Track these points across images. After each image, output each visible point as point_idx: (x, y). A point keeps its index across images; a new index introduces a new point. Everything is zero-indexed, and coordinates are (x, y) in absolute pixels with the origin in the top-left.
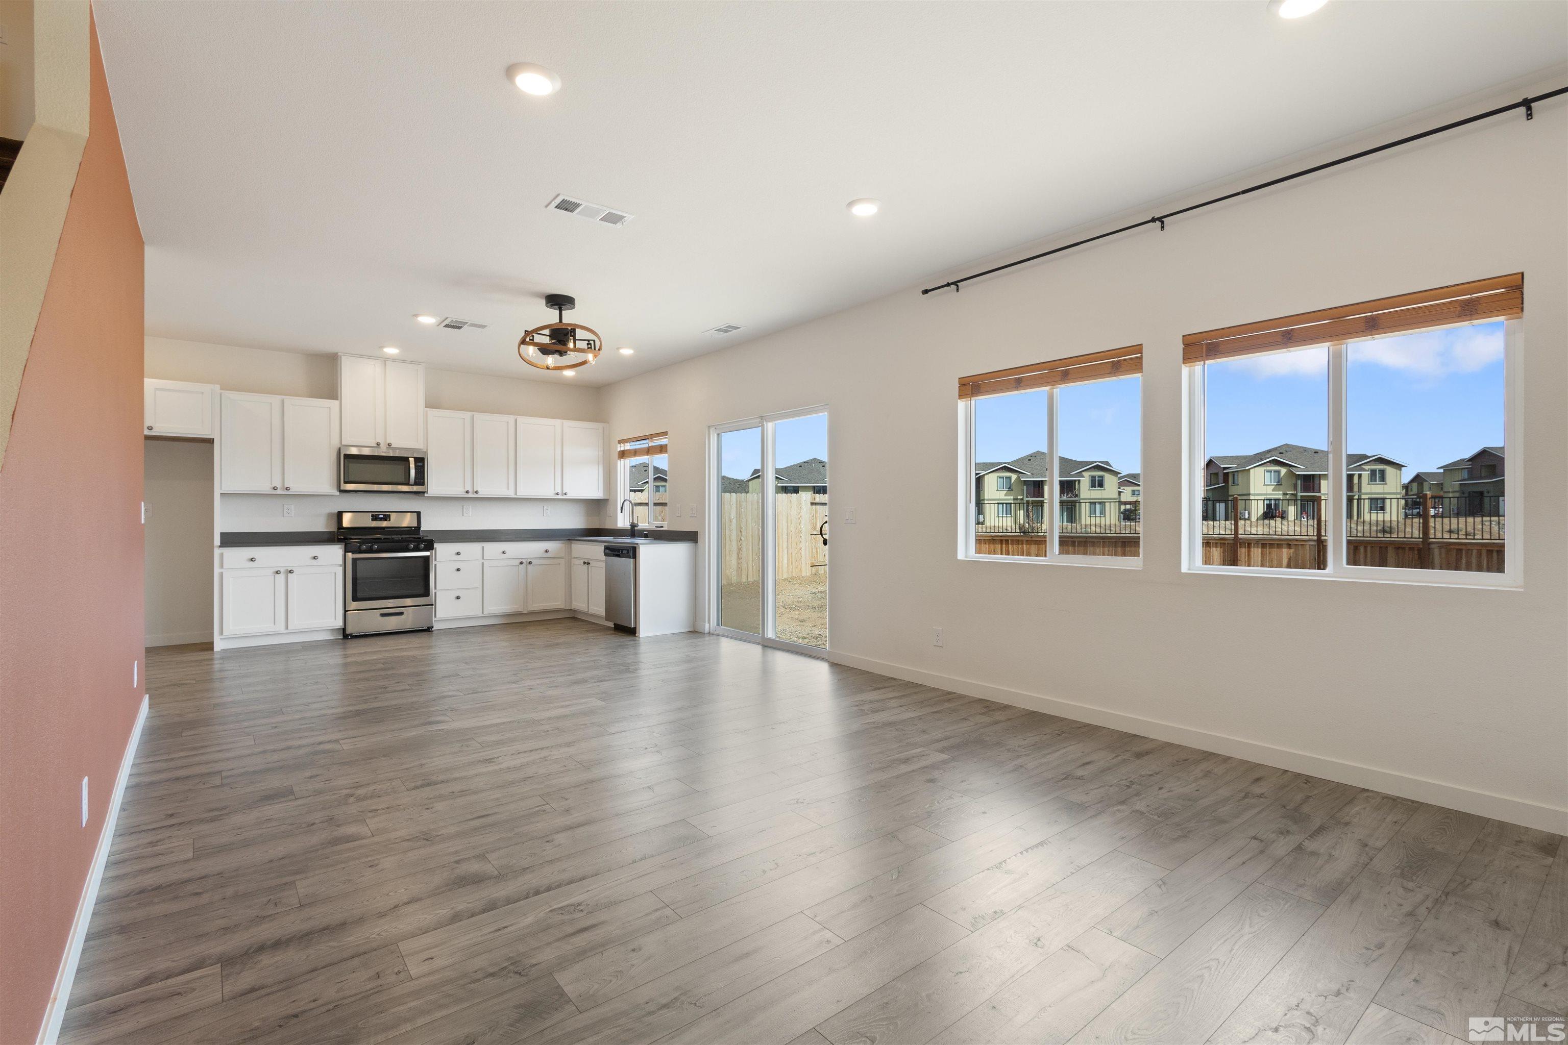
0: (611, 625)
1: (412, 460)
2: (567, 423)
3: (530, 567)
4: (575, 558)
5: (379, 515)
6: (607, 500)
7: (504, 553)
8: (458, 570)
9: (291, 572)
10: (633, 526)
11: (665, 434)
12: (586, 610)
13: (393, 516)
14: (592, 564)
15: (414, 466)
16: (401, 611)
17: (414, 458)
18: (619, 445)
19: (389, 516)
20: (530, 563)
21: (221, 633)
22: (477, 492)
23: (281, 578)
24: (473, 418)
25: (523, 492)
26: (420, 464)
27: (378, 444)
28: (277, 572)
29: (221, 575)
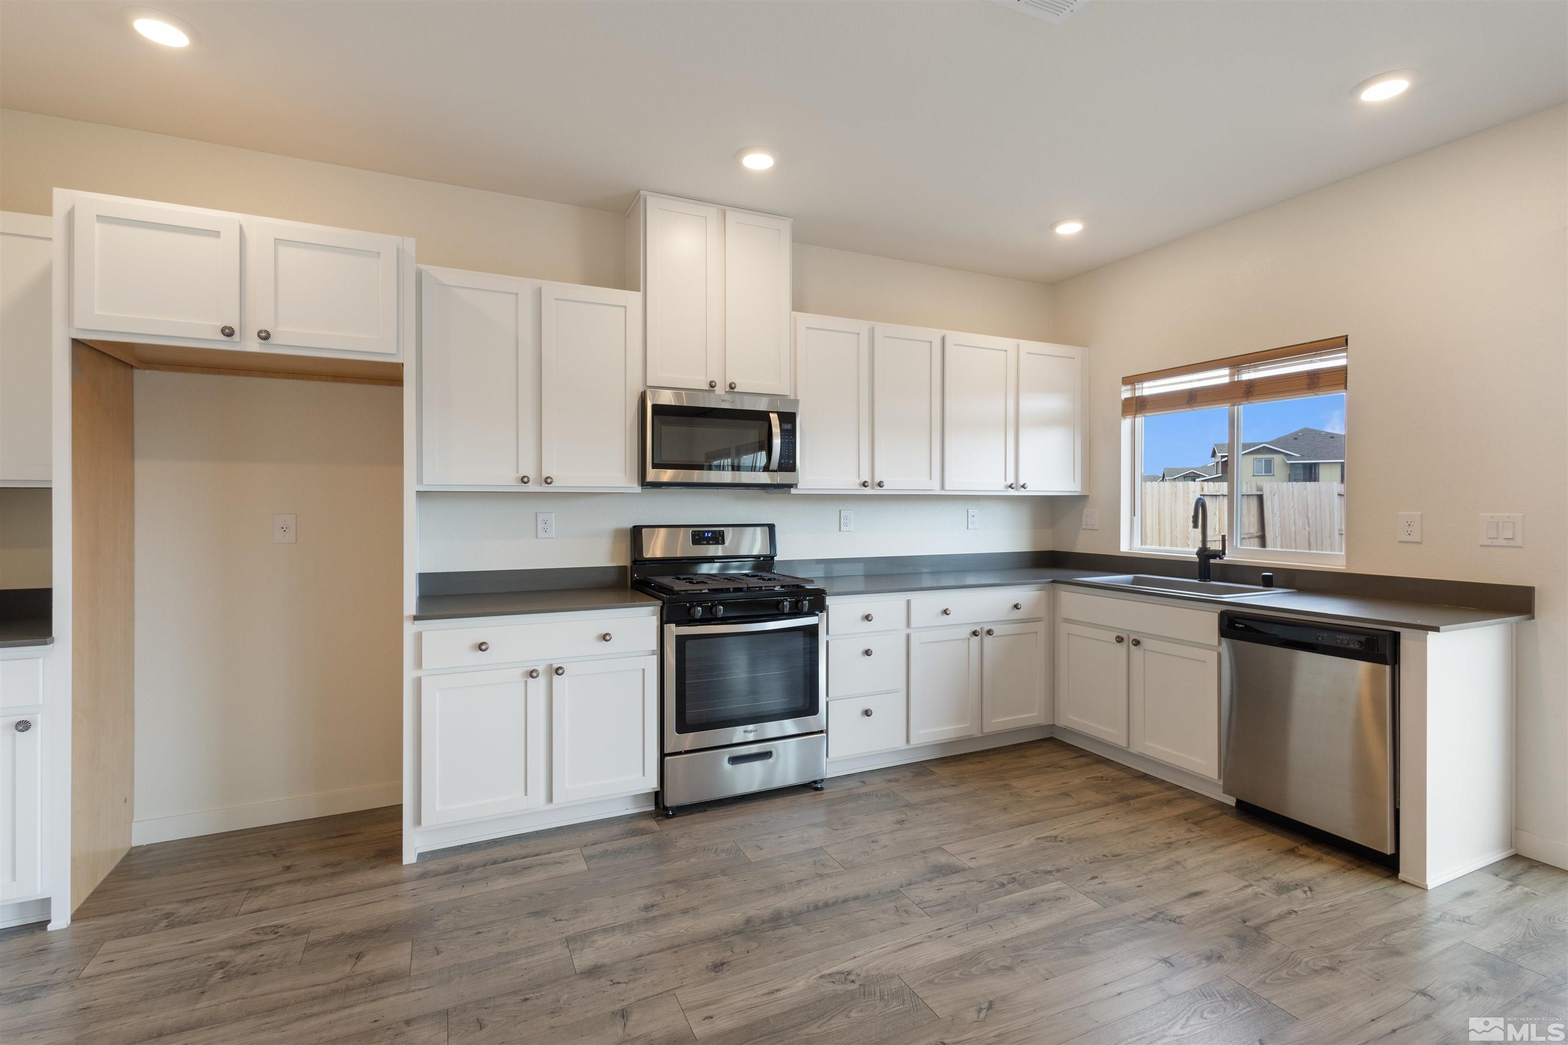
0: (1231, 801)
1: (774, 417)
2: (1027, 346)
3: (988, 640)
4: (1067, 621)
5: (704, 532)
6: (1088, 496)
7: (945, 612)
8: (868, 653)
9: (558, 671)
10: (1205, 554)
11: (1341, 343)
12: (1123, 743)
13: (729, 534)
14: (1146, 643)
15: (779, 431)
16: (768, 750)
17: (778, 413)
18: (1124, 388)
19: (722, 534)
20: (989, 632)
21: (418, 821)
22: (880, 485)
23: (539, 685)
24: (872, 331)
25: (956, 483)
26: (789, 427)
27: (712, 385)
28: (532, 674)
29: (418, 682)
